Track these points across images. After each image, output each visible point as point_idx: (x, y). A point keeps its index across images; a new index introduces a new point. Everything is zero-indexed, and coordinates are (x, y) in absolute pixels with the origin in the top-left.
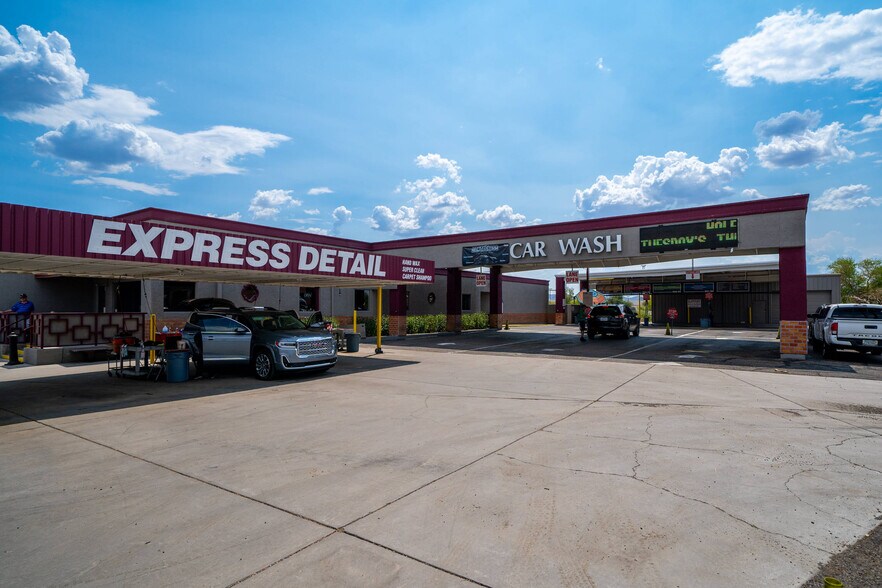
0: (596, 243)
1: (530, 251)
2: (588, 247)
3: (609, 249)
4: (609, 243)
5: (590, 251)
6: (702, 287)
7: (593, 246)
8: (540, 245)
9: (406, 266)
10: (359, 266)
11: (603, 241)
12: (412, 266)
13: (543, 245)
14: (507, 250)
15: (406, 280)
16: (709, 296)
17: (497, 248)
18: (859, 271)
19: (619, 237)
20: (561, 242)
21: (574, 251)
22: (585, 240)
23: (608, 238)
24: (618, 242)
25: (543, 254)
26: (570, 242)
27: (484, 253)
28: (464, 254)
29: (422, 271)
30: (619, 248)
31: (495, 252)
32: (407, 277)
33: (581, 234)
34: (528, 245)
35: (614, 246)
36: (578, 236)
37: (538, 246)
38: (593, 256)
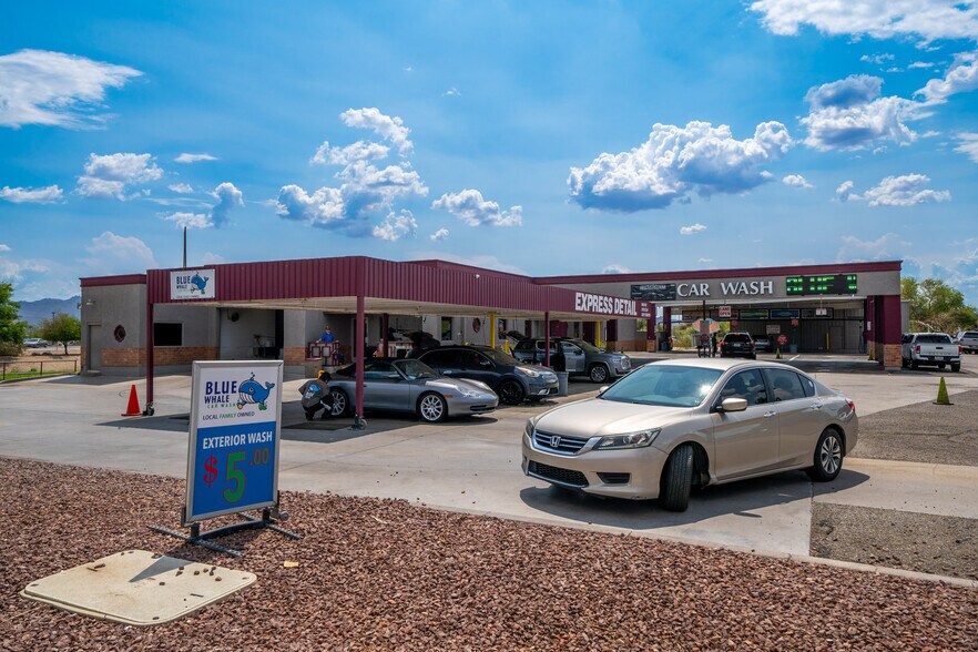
0: (752, 286)
1: (696, 291)
2: (745, 289)
3: (762, 292)
4: (762, 287)
5: (747, 293)
6: (788, 314)
7: (749, 289)
8: (704, 286)
11: (758, 286)
13: (707, 286)
14: (674, 289)
16: (795, 322)
17: (664, 287)
18: (921, 291)
19: (770, 283)
20: (723, 285)
21: (734, 292)
22: (743, 284)
23: (762, 283)
24: (770, 287)
25: (707, 293)
26: (730, 285)
27: (652, 291)
28: (632, 291)
30: (771, 292)
31: (663, 290)
33: (740, 279)
34: (694, 286)
35: (767, 290)
36: (737, 281)
37: (703, 288)
38: (749, 296)
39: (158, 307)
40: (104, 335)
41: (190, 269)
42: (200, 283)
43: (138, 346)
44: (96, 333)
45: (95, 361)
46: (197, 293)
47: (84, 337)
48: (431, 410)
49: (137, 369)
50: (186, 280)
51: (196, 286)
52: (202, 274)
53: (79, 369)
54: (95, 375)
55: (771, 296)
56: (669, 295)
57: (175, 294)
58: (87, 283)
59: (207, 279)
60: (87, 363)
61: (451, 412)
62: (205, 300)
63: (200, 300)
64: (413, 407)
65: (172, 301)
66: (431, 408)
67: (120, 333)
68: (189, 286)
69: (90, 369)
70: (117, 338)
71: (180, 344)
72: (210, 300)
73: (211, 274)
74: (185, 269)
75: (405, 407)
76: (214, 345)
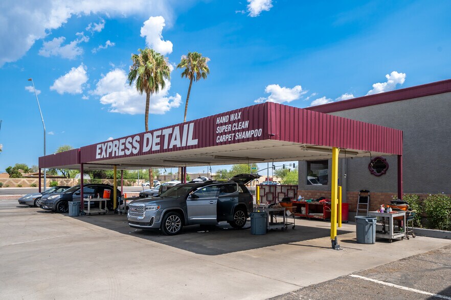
9: (221, 124)
10: (176, 139)
12: (230, 122)
15: (221, 143)
29: (246, 124)
32: (223, 139)
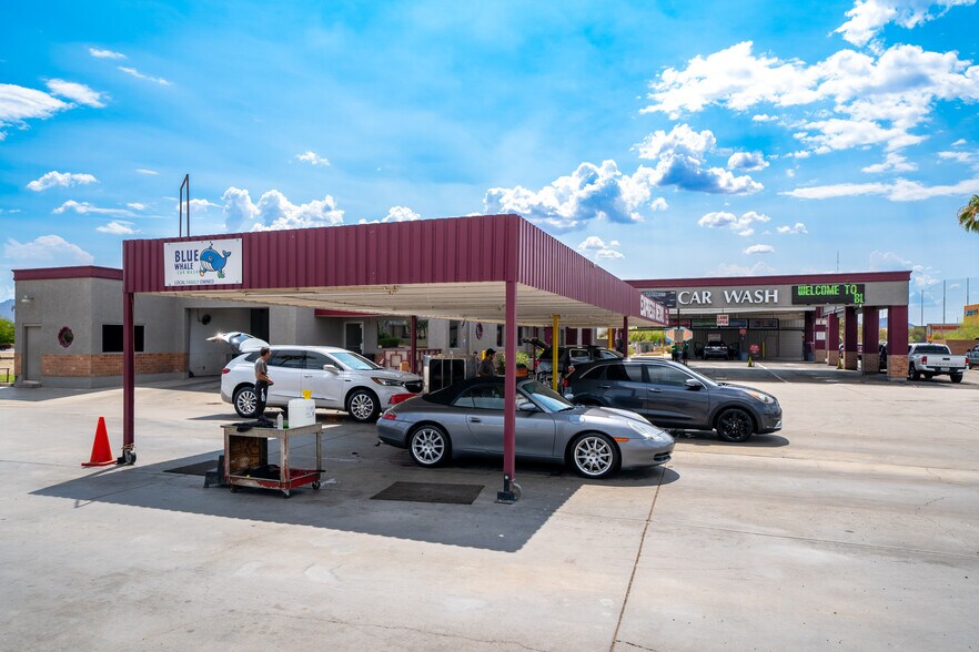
0: (757, 295)
1: (698, 299)
2: (749, 298)
3: (767, 301)
4: (767, 296)
5: (751, 301)
6: (737, 324)
7: (754, 298)
8: (707, 295)
11: (763, 295)
13: (709, 294)
14: (675, 296)
17: (664, 295)
19: (776, 292)
20: (726, 292)
21: (737, 300)
22: (747, 293)
23: (767, 292)
24: (775, 296)
25: (709, 302)
26: (734, 293)
30: (776, 301)
31: (662, 298)
33: (744, 287)
34: (696, 293)
35: (772, 298)
36: (741, 289)
37: (706, 295)
38: (754, 304)
39: (141, 297)
40: (45, 338)
41: (198, 239)
42: (217, 261)
43: (89, 352)
44: (34, 337)
45: (33, 369)
46: (213, 277)
47: (19, 338)
48: (592, 459)
49: (89, 380)
50: (192, 256)
51: (209, 266)
52: (219, 247)
53: (12, 378)
54: (34, 386)
55: (776, 305)
56: (669, 302)
57: (172, 277)
58: (21, 276)
59: (227, 254)
60: (23, 371)
61: (627, 462)
62: (224, 287)
63: (216, 287)
64: (560, 454)
65: (166, 289)
66: (594, 457)
67: (66, 337)
68: (197, 265)
69: (27, 379)
70: (62, 342)
71: (142, 350)
72: (233, 286)
73: (236, 247)
74: (189, 239)
75: (547, 454)
76: (183, 351)
